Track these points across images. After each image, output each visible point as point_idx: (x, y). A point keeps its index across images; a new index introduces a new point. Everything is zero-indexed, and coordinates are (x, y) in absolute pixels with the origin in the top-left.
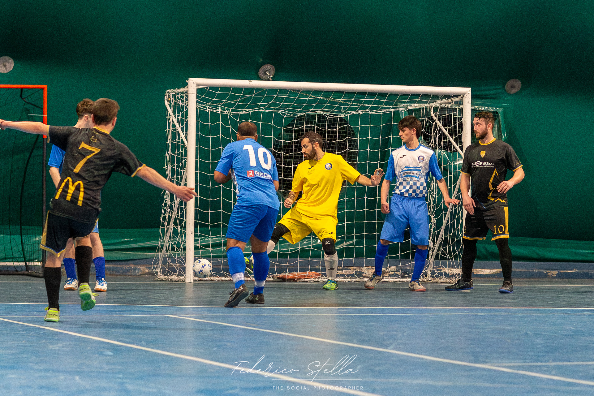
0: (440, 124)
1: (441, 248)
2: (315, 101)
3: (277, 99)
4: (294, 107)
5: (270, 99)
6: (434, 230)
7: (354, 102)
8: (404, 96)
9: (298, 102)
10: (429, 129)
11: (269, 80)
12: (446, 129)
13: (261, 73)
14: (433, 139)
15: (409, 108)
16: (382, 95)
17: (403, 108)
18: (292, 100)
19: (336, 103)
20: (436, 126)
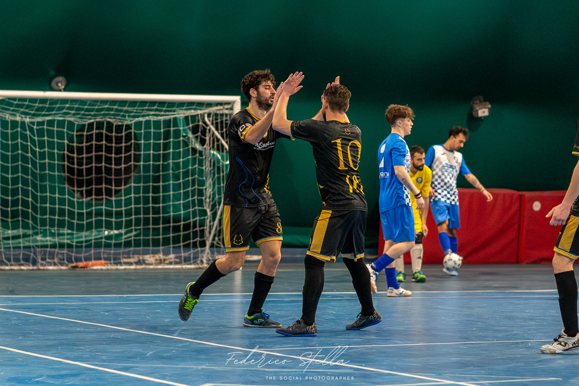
0: (213, 128)
1: (217, 238)
2: (102, 110)
3: (69, 108)
4: (84, 115)
5: (63, 108)
6: (210, 222)
7: (137, 110)
8: (181, 104)
9: (87, 110)
10: (204, 132)
11: (60, 90)
12: (219, 133)
13: (53, 84)
14: (207, 142)
15: (187, 115)
16: (162, 103)
17: (181, 114)
18: (82, 109)
19: (121, 111)
20: (210, 130)
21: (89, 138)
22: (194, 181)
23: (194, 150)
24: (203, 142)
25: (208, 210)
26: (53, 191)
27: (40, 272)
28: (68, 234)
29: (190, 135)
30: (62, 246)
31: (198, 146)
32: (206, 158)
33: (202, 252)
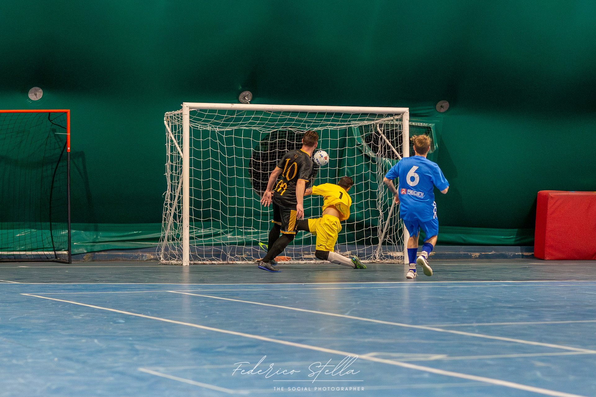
0: (384, 137)
1: (388, 236)
2: (284, 120)
3: (254, 119)
4: (268, 125)
5: (249, 118)
6: (382, 221)
7: (315, 120)
8: (356, 115)
9: (271, 120)
10: (376, 141)
11: (247, 103)
12: (389, 141)
13: (241, 98)
14: (380, 149)
15: (360, 125)
16: (338, 114)
17: (355, 124)
18: (266, 119)
19: (301, 121)
20: (381, 138)
21: (273, 146)
22: (367, 184)
23: (367, 157)
24: (375, 150)
25: (380, 211)
26: (240, 193)
27: (229, 265)
28: (254, 233)
29: (364, 144)
30: (248, 243)
31: (371, 154)
32: (378, 164)
33: (375, 248)
